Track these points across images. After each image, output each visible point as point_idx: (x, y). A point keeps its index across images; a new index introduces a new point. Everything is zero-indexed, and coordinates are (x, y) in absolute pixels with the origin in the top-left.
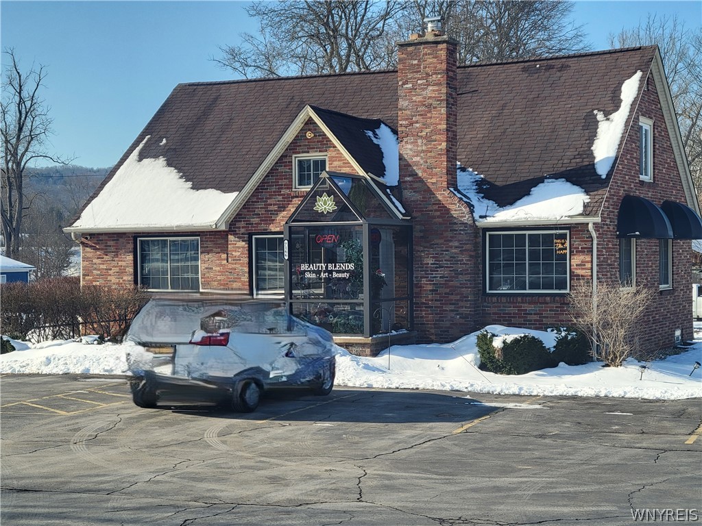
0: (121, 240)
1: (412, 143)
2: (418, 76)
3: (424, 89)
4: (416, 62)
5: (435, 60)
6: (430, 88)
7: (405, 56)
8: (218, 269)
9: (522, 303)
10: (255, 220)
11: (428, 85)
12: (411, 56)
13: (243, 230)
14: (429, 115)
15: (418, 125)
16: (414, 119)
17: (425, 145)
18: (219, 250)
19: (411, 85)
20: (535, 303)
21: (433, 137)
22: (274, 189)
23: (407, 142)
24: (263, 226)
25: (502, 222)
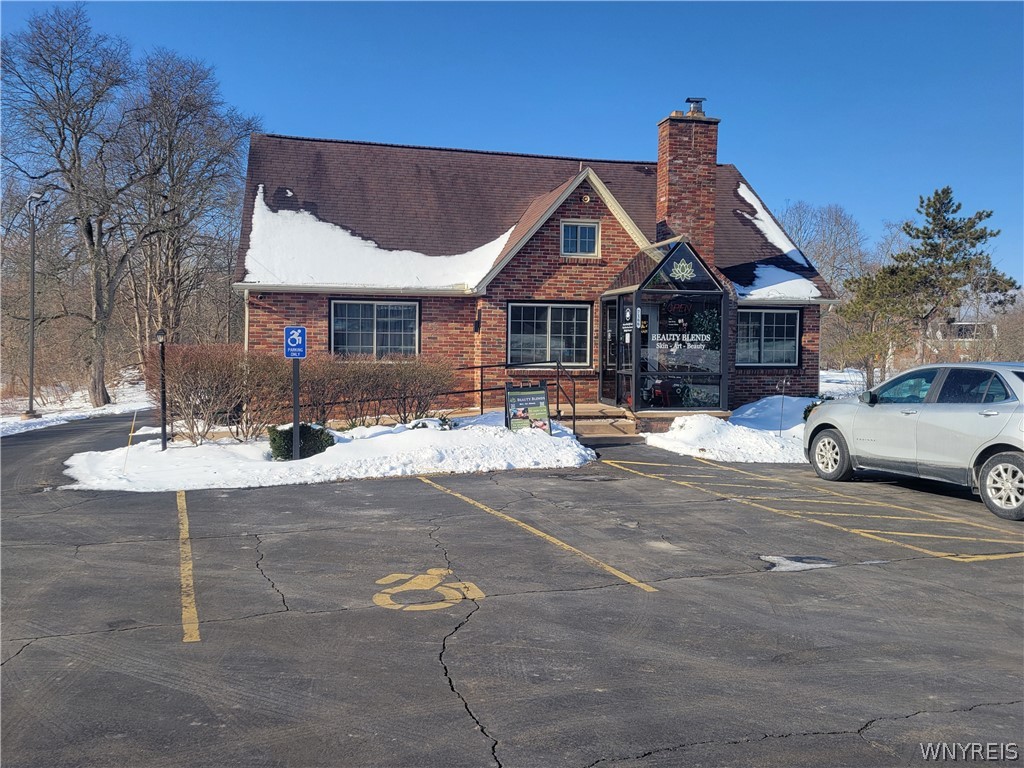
0: (310, 302)
1: (680, 219)
2: (688, 152)
3: (694, 167)
4: (686, 139)
5: (707, 140)
6: (701, 167)
7: (677, 132)
8: (443, 339)
9: (764, 375)
10: (515, 286)
11: (699, 163)
12: (682, 132)
13: (502, 297)
14: (698, 193)
15: (687, 202)
16: (683, 195)
17: (694, 222)
18: (446, 318)
19: (681, 161)
20: (771, 375)
21: (702, 215)
22: (539, 253)
23: (675, 218)
24: (525, 294)
25: (760, 300)
